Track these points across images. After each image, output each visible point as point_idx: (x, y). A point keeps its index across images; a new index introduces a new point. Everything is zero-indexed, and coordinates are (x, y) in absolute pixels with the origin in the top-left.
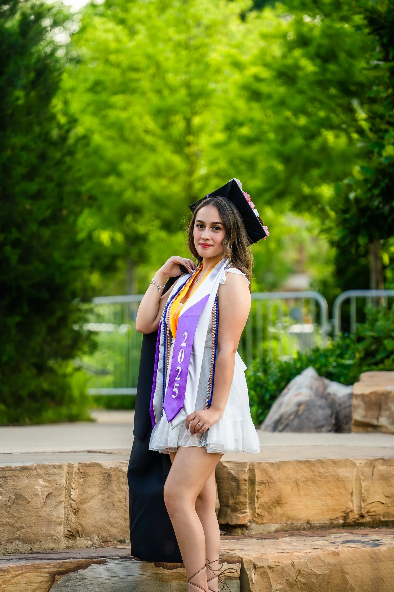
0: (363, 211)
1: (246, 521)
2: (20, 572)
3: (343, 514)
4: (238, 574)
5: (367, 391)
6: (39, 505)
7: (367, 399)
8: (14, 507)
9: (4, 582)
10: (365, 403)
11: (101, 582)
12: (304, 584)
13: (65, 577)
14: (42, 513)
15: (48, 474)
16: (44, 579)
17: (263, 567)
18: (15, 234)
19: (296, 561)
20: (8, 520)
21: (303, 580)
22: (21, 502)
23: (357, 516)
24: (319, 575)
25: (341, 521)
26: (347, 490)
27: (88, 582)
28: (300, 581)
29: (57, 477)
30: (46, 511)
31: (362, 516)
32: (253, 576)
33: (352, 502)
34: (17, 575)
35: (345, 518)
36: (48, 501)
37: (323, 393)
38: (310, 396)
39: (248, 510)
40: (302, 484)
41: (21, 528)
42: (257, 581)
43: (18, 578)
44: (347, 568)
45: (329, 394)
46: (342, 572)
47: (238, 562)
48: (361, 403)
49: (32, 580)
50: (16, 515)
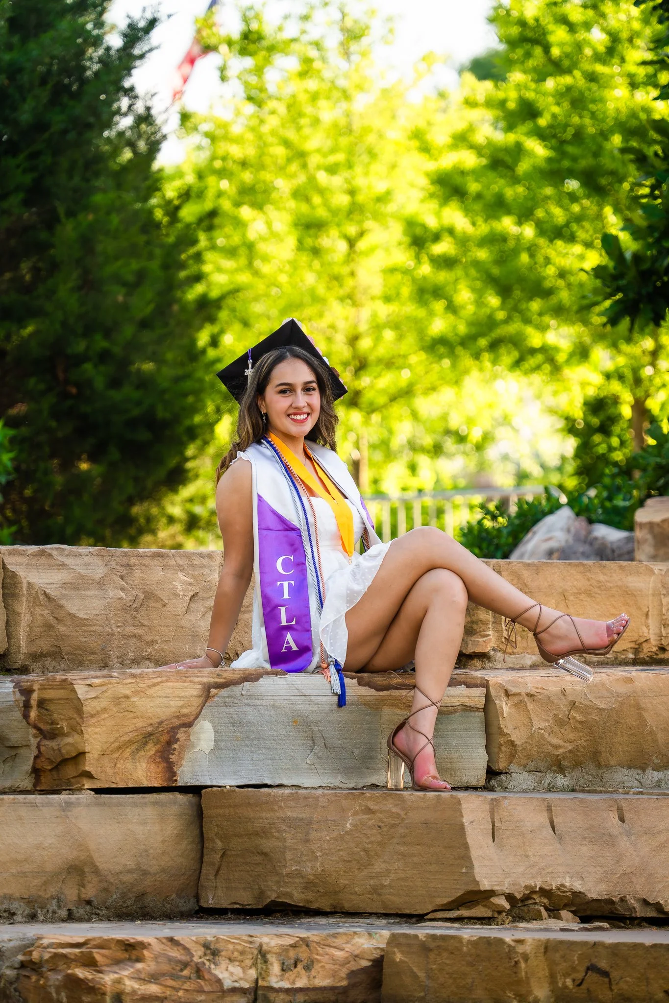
0: (646, 276)
1: (487, 649)
2: (159, 680)
3: (633, 645)
4: (480, 702)
5: (657, 518)
6: (180, 610)
7: (657, 530)
8: (143, 611)
9: (136, 693)
10: (655, 536)
11: (278, 702)
12: (581, 722)
13: (224, 692)
14: (184, 623)
15: (193, 566)
16: (195, 693)
17: (519, 694)
18: (101, 343)
19: (568, 688)
20: (133, 629)
21: (579, 717)
22: (152, 603)
23: (654, 649)
24: (603, 710)
25: (631, 656)
26: (639, 608)
27: (258, 702)
28: (574, 718)
29: (206, 571)
30: (190, 620)
31: (662, 649)
32: (505, 707)
33: (648, 627)
34: (154, 685)
35: (636, 651)
36: (192, 605)
37: (586, 536)
38: (567, 541)
39: (490, 633)
40: (572, 598)
41: (152, 643)
42: (510, 714)
43: (156, 688)
44: (644, 702)
45: (596, 539)
46: (638, 707)
47: (482, 686)
48: (649, 537)
49: (177, 692)
50: (146, 623)
